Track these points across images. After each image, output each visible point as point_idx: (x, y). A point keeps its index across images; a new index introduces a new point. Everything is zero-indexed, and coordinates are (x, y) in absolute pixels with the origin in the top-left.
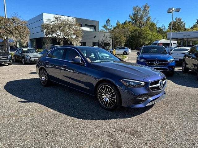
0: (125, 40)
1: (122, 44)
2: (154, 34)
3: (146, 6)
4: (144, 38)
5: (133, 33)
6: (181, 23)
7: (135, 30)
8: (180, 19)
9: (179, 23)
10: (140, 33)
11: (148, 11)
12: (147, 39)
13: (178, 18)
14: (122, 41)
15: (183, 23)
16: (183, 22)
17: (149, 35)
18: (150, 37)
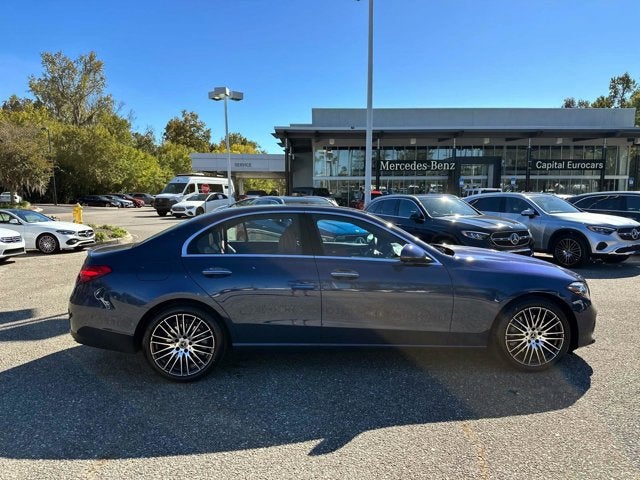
0: (50, 170)
1: (38, 182)
2: (137, 155)
3: (91, 58)
4: (104, 165)
5: (62, 143)
6: (199, 129)
7: (70, 136)
8: (194, 117)
9: (194, 126)
10: (89, 148)
11: (102, 78)
12: (116, 167)
13: (188, 112)
14: (37, 171)
15: (205, 130)
16: (203, 125)
17: (120, 157)
18: (123, 163)
